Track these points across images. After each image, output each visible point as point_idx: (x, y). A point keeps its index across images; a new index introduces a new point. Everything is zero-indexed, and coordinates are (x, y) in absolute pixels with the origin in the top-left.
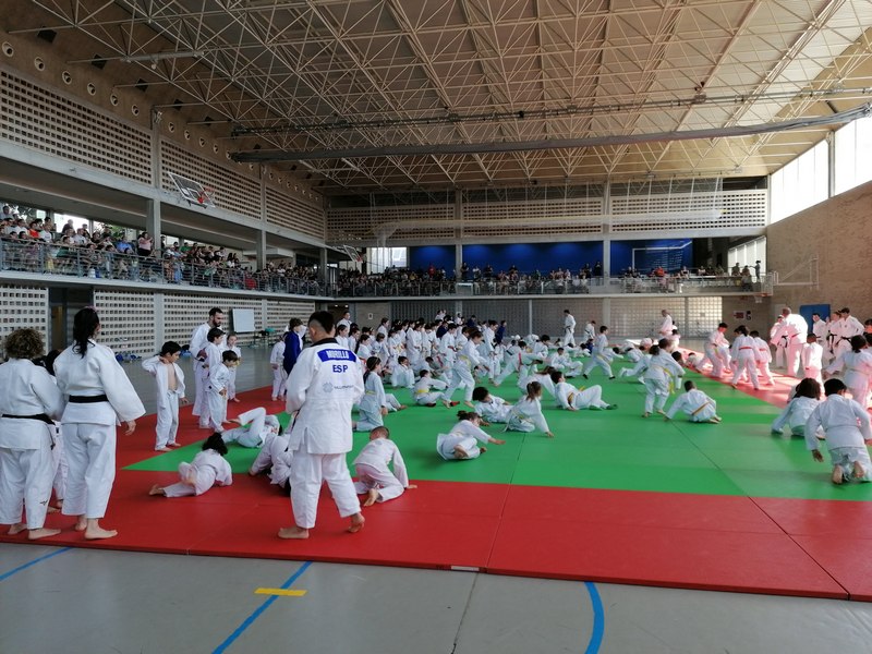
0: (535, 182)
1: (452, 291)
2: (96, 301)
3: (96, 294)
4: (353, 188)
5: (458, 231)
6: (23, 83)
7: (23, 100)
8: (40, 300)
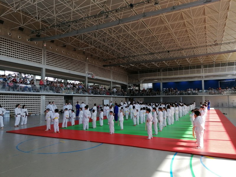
0: (181, 66)
1: (159, 95)
2: (73, 99)
3: (73, 97)
4: (134, 70)
5: (161, 79)
6: (60, 56)
7: (60, 59)
8: (62, 99)
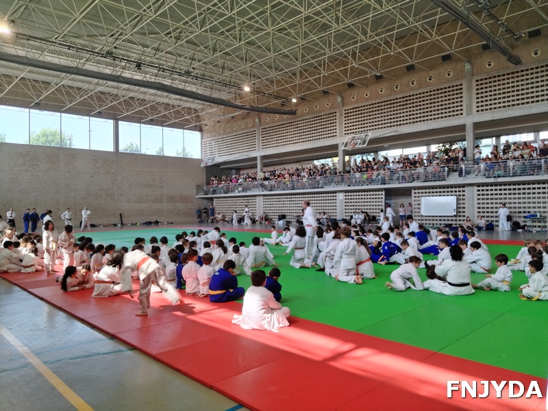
6: (373, 104)
7: (373, 111)
8: (380, 196)
